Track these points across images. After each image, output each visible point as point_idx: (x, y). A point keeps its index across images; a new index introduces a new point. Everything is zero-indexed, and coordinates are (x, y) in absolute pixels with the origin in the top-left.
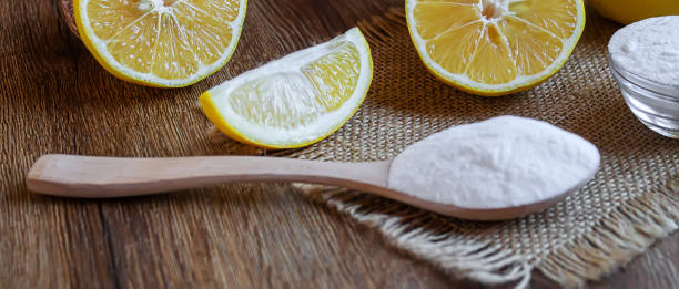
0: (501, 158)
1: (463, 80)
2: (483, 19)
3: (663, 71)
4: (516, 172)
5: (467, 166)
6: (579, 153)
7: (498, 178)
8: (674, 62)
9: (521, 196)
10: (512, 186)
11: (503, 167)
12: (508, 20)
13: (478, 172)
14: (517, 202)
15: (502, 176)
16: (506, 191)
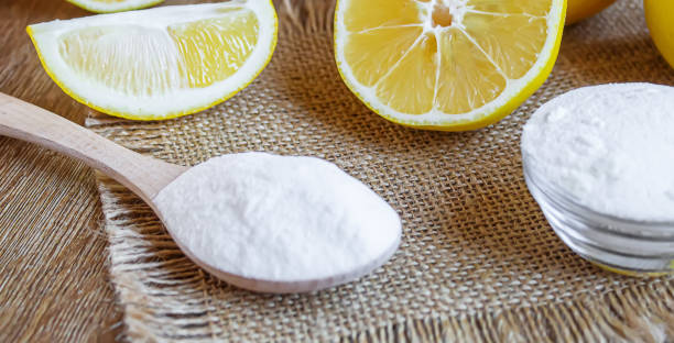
0: (256, 210)
1: (369, 95)
2: (427, 24)
3: (559, 162)
4: (262, 232)
5: (221, 206)
6: (356, 236)
7: (241, 234)
8: (581, 153)
9: (256, 267)
10: (251, 250)
11: (252, 223)
12: (455, 33)
13: (227, 217)
14: (246, 273)
15: (247, 232)
16: (242, 253)
